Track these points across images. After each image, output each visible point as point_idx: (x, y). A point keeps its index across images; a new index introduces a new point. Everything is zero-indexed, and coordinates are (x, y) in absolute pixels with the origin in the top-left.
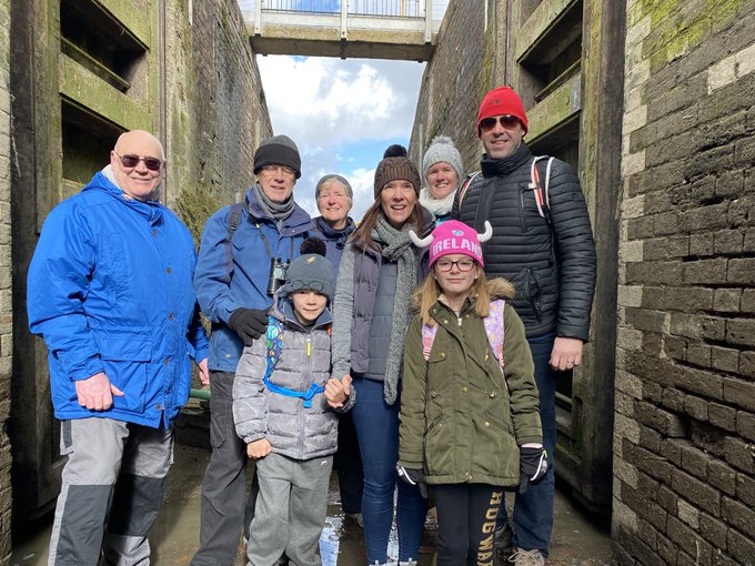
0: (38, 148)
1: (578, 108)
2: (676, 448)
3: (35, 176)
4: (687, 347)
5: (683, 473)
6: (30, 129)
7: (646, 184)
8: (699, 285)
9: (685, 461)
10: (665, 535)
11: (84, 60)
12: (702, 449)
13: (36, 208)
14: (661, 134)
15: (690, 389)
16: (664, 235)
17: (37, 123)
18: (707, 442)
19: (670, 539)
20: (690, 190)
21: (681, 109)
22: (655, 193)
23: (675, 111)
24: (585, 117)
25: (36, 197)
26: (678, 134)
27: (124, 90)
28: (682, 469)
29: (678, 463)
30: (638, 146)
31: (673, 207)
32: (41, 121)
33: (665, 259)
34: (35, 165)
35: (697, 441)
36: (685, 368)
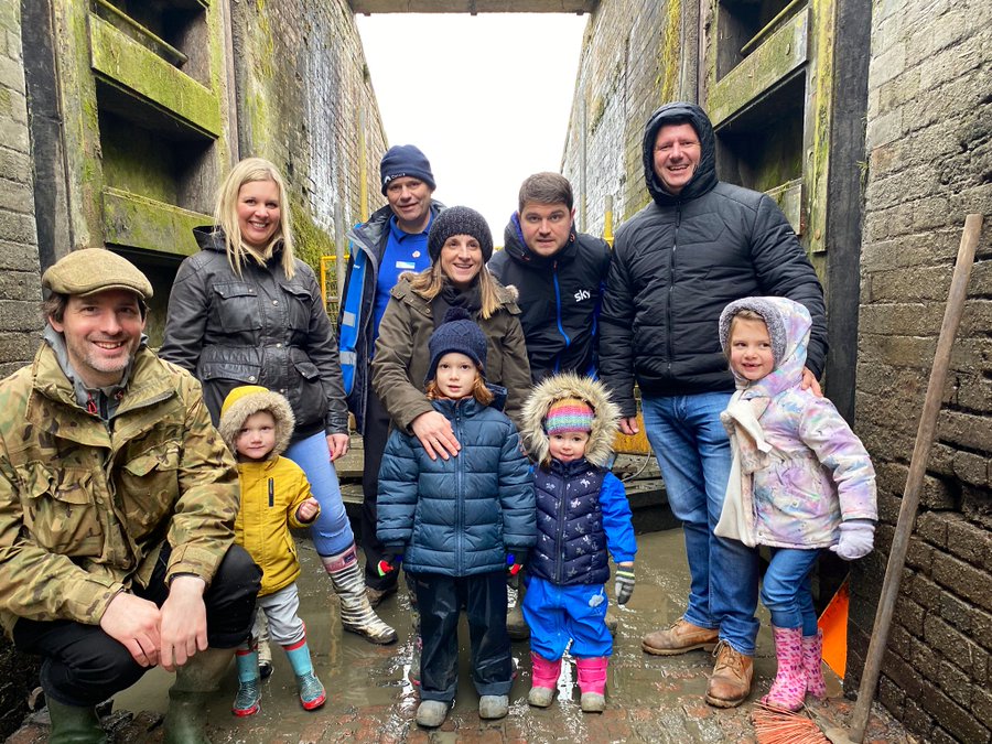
0: (68, 145)
1: (804, 59)
2: (939, 524)
3: (67, 181)
4: (958, 385)
5: (949, 556)
6: (57, 118)
7: (902, 158)
8: (977, 297)
9: (952, 541)
10: (922, 639)
11: (123, 24)
12: (978, 524)
13: (71, 226)
14: (927, 83)
15: (963, 442)
16: (927, 229)
17: (65, 110)
18: (983, 514)
19: (929, 644)
20: (968, 161)
21: (957, 42)
22: (916, 170)
23: (948, 47)
24: (812, 72)
25: (69, 211)
26: (951, 81)
27: (179, 65)
28: (946, 551)
29: (941, 544)
30: (891, 104)
31: (941, 187)
32: (69, 107)
33: (929, 263)
34: (66, 167)
35: (969, 512)
36: (954, 413)
